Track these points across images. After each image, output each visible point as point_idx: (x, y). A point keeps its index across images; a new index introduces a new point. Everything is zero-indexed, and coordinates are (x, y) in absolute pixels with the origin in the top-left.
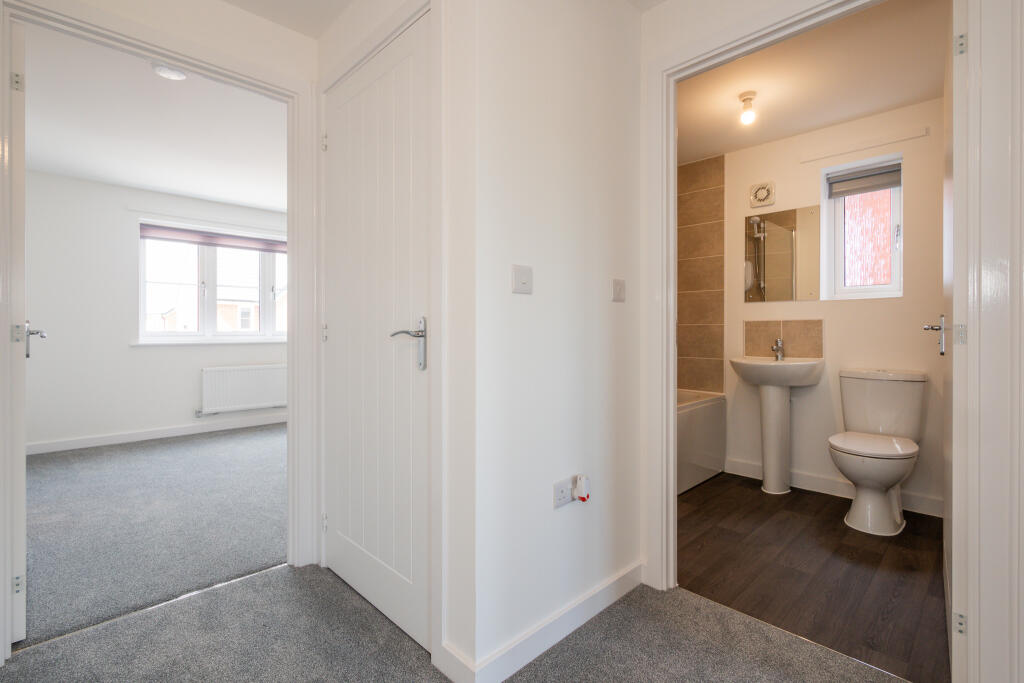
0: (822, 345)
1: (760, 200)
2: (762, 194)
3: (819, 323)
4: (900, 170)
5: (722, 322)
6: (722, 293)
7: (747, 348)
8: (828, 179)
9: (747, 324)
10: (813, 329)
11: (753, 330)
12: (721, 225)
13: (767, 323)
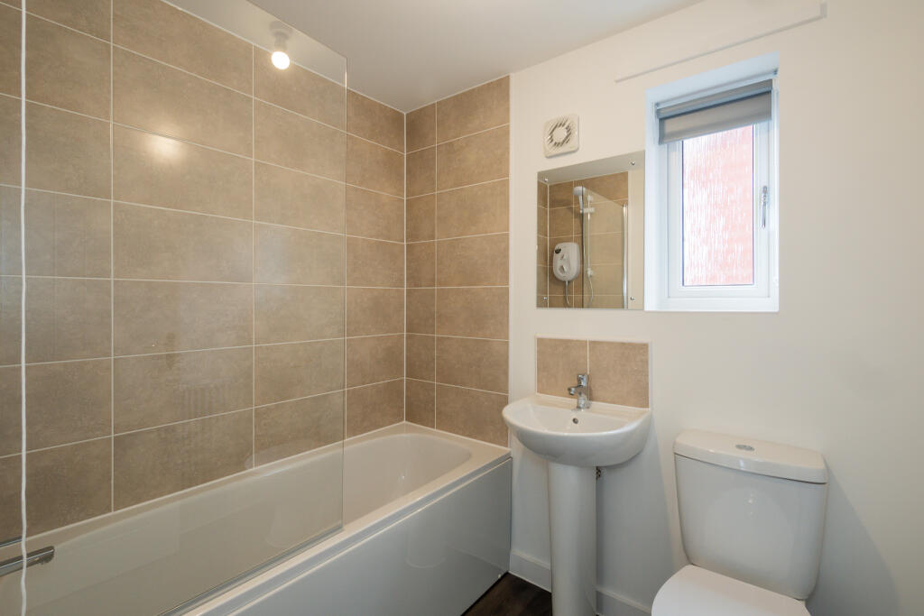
0: (647, 384)
1: (557, 144)
2: (560, 134)
3: (643, 348)
4: (769, 92)
5: (507, 337)
6: (507, 291)
7: (539, 381)
8: (658, 112)
9: (540, 342)
10: (633, 356)
11: (551, 352)
12: (506, 184)
13: (566, 343)
